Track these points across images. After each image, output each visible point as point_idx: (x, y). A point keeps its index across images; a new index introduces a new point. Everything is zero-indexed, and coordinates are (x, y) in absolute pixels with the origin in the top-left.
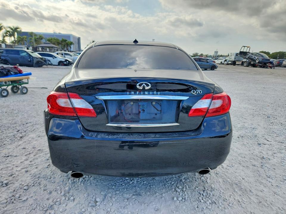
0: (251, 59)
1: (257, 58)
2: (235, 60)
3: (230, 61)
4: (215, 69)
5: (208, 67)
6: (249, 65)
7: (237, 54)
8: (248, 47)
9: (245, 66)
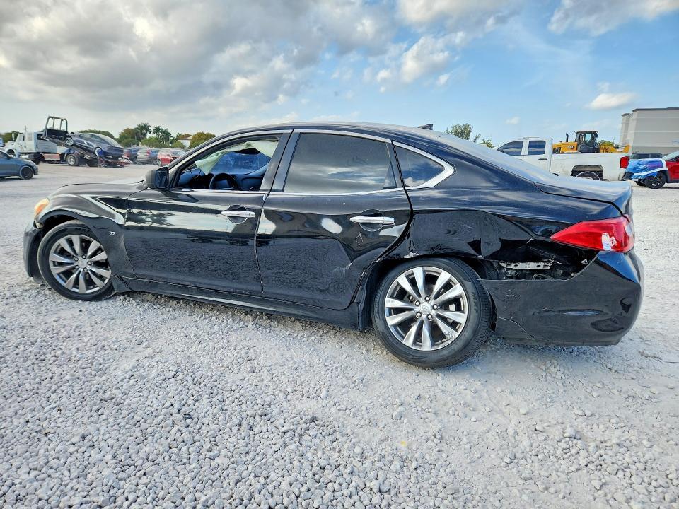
0: (80, 148)
1: (95, 146)
2: (38, 150)
3: (26, 153)
4: (34, 176)
5: (16, 172)
6: (81, 162)
7: (39, 137)
8: (62, 120)
9: (70, 165)
